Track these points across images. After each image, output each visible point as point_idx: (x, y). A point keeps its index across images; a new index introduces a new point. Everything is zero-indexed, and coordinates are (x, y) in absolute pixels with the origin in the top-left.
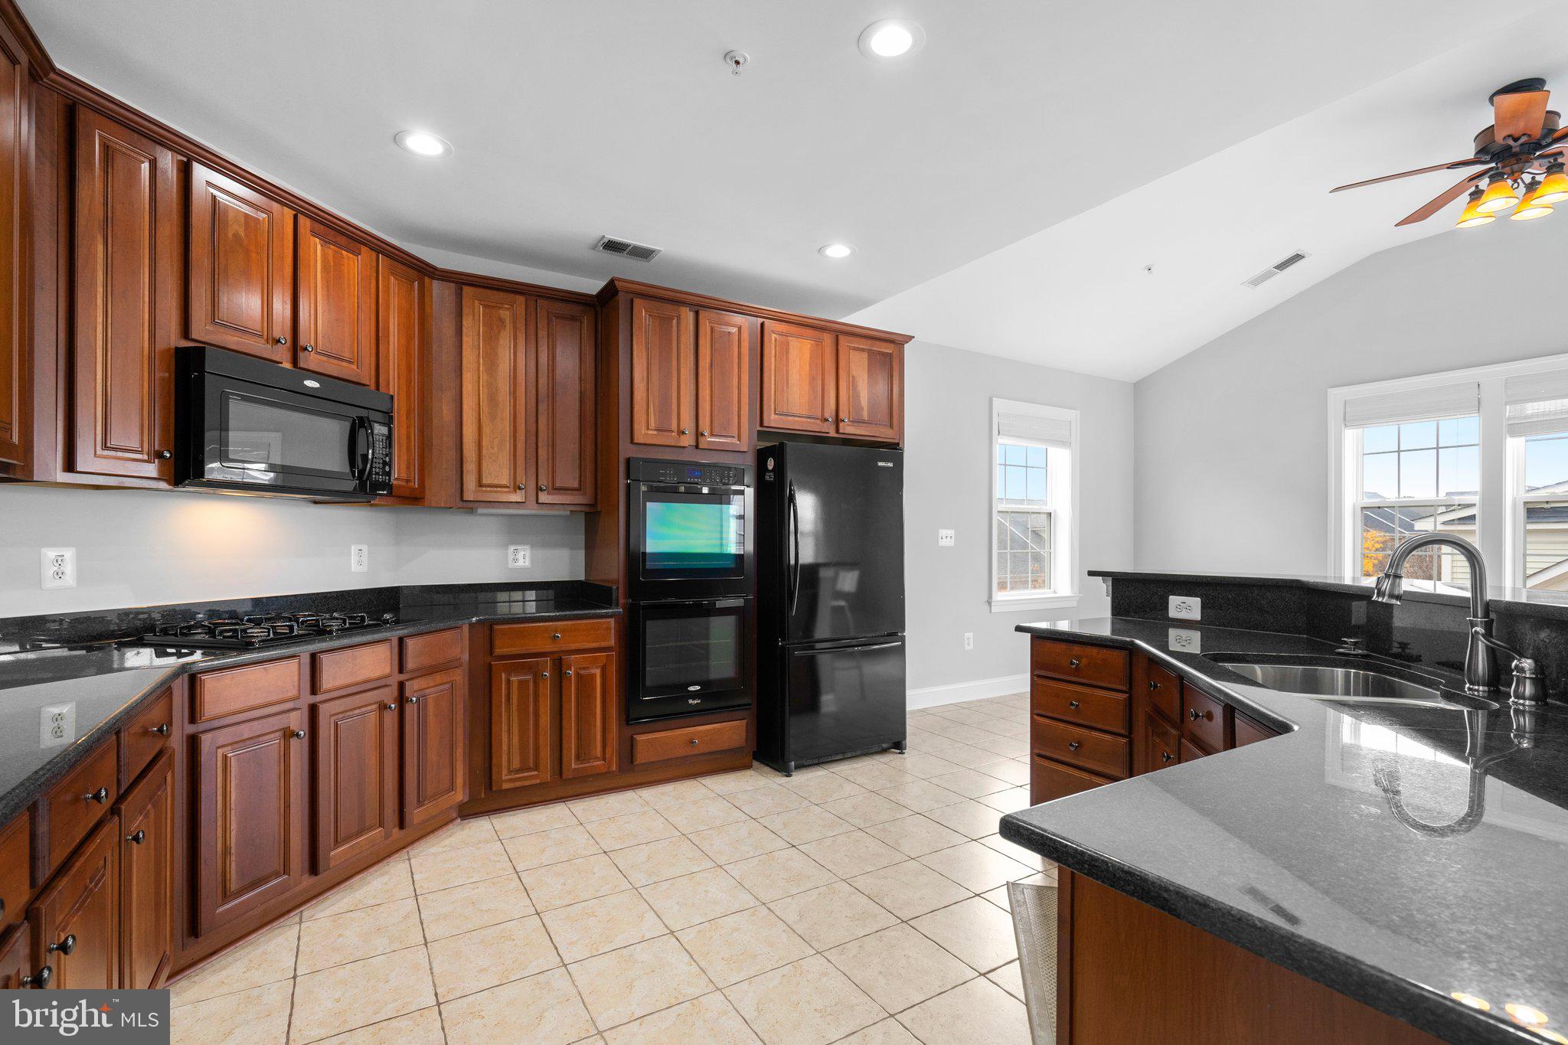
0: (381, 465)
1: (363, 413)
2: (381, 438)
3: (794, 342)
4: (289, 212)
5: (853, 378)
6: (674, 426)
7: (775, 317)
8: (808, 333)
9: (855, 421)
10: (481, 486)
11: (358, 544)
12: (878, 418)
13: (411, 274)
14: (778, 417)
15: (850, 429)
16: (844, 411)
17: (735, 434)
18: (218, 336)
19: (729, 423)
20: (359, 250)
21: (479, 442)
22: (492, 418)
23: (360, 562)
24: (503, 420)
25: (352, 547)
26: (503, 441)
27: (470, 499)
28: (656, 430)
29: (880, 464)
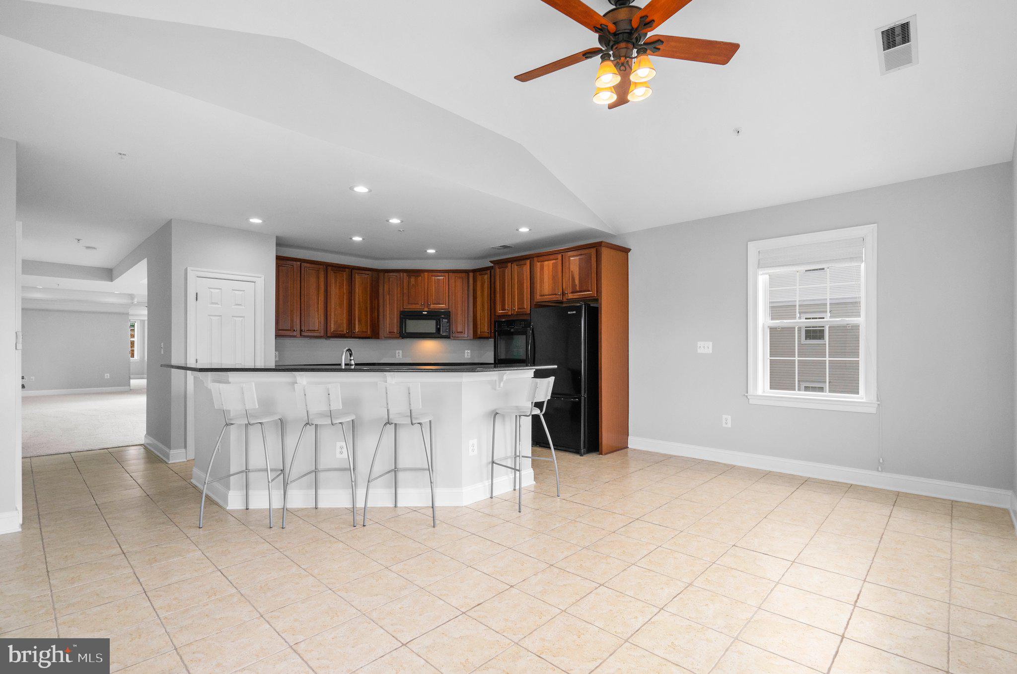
0: (445, 330)
1: (438, 317)
2: (445, 323)
3: (546, 263)
4: (426, 274)
5: (572, 271)
6: (506, 308)
7: (539, 255)
8: (551, 257)
9: (572, 292)
10: (480, 332)
11: (467, 350)
12: (585, 288)
13: (464, 275)
14: (540, 297)
15: (571, 296)
16: (567, 289)
17: (525, 307)
18: (409, 307)
19: (523, 303)
20: (445, 275)
21: (480, 319)
22: (483, 311)
23: (468, 355)
24: (485, 311)
25: (465, 351)
26: (485, 318)
27: (479, 336)
28: (502, 310)
29: (569, 313)
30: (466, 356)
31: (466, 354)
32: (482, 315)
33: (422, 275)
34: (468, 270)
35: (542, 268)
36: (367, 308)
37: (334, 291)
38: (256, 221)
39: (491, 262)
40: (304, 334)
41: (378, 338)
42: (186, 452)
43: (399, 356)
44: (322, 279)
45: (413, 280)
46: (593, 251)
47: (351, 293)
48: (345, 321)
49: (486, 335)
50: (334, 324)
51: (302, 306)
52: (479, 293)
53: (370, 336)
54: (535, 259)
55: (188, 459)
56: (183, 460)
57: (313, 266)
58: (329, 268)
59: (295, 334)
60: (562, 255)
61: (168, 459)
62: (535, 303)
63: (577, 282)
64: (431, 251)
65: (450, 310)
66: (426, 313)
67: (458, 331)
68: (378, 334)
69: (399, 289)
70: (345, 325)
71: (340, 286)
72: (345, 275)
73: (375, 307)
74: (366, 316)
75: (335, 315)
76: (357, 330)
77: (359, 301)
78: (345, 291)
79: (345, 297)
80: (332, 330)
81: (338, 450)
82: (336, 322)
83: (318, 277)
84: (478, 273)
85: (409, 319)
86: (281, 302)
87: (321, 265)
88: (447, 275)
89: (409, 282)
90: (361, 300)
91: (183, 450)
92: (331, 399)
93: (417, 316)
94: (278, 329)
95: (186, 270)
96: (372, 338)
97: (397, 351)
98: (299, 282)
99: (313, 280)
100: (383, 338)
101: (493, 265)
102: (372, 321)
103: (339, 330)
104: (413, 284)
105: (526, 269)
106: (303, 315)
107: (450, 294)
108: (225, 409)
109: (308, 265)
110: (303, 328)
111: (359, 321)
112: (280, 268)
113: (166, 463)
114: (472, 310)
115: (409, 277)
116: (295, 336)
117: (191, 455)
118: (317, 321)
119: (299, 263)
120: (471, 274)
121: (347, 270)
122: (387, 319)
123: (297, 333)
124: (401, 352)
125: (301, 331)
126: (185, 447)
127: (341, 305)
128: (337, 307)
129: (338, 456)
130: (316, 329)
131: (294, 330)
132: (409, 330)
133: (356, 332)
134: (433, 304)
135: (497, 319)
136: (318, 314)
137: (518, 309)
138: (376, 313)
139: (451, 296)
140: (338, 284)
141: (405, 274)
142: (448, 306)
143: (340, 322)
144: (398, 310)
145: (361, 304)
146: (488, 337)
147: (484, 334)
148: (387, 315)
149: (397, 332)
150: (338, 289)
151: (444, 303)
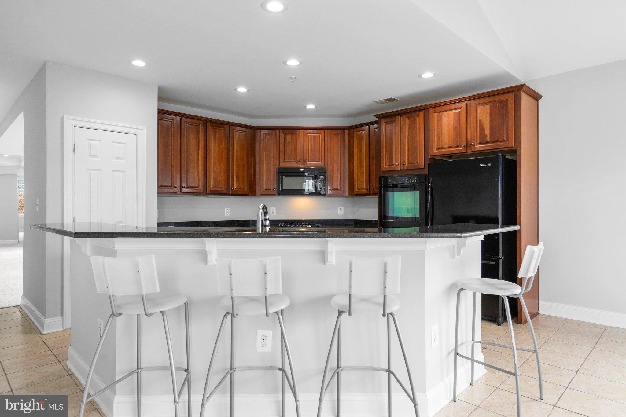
3: (445, 113)
4: (302, 131)
5: (480, 121)
6: (394, 163)
7: (435, 106)
8: (453, 106)
9: (480, 144)
10: (358, 189)
12: (498, 138)
13: (339, 131)
14: (437, 151)
15: (478, 147)
16: (474, 140)
17: (418, 162)
18: (285, 164)
19: (415, 157)
20: (321, 132)
21: (357, 176)
22: (361, 168)
23: (341, 212)
24: (363, 168)
25: (339, 208)
26: (363, 174)
27: (356, 193)
28: (389, 165)
29: (481, 165)
30: (339, 213)
32: (359, 172)
33: (298, 131)
34: (344, 127)
35: (440, 119)
36: (244, 165)
37: (213, 146)
38: (139, 63)
39: (375, 116)
40: (184, 190)
41: (255, 196)
42: (63, 320)
44: (201, 135)
45: (289, 137)
46: (511, 97)
47: (229, 149)
48: (223, 178)
49: (365, 191)
50: (214, 182)
51: (183, 161)
52: (356, 150)
53: (247, 193)
54: (431, 110)
55: (64, 329)
56: (58, 330)
57: (193, 121)
58: (209, 124)
59: (175, 190)
60: (467, 104)
61: (43, 327)
62: (430, 157)
63: (487, 131)
64: (311, 106)
65: (326, 167)
66: (303, 170)
67: (334, 188)
68: (254, 190)
69: (275, 146)
70: (224, 182)
71: (219, 142)
72: (223, 132)
73: (252, 164)
74: (243, 173)
75: (214, 172)
76: (235, 187)
77: (237, 158)
78: (223, 148)
79: (224, 154)
80: (212, 187)
81: (259, 341)
82: (215, 179)
83: (198, 133)
84: (355, 130)
85: (286, 176)
86: (161, 158)
87: (201, 120)
88: (323, 131)
89: (285, 139)
90: (239, 157)
91: (60, 318)
92: (268, 279)
93: (295, 173)
94: (159, 186)
95: (62, 119)
96: (248, 195)
97: (272, 209)
98: (179, 136)
99: (193, 136)
100: (259, 194)
101: (377, 119)
102: (249, 178)
103: (218, 186)
104: (289, 142)
105: (420, 120)
106: (183, 172)
107: (326, 152)
108: (111, 294)
109: (188, 120)
110: (183, 185)
111: (237, 178)
112: (161, 121)
113: (41, 334)
114: (348, 166)
115: (286, 134)
116: (175, 193)
117: (68, 325)
118: (197, 177)
119: (179, 118)
120: (347, 132)
121: (226, 126)
122: (263, 176)
123: (177, 190)
124: (275, 209)
125: (182, 187)
126: (62, 315)
127: (220, 161)
128: (217, 164)
129: (260, 349)
130: (196, 186)
131: (175, 187)
132: (285, 187)
133: (234, 189)
134: (309, 161)
135: (383, 175)
136: (198, 170)
137: (409, 164)
138: (253, 170)
139: (326, 153)
140: (217, 141)
141: (281, 131)
142: (324, 164)
143: (219, 179)
144: (275, 167)
145: (239, 161)
146: (369, 193)
147: (364, 190)
148: (263, 172)
149: (273, 189)
150: (217, 145)
151: (320, 161)
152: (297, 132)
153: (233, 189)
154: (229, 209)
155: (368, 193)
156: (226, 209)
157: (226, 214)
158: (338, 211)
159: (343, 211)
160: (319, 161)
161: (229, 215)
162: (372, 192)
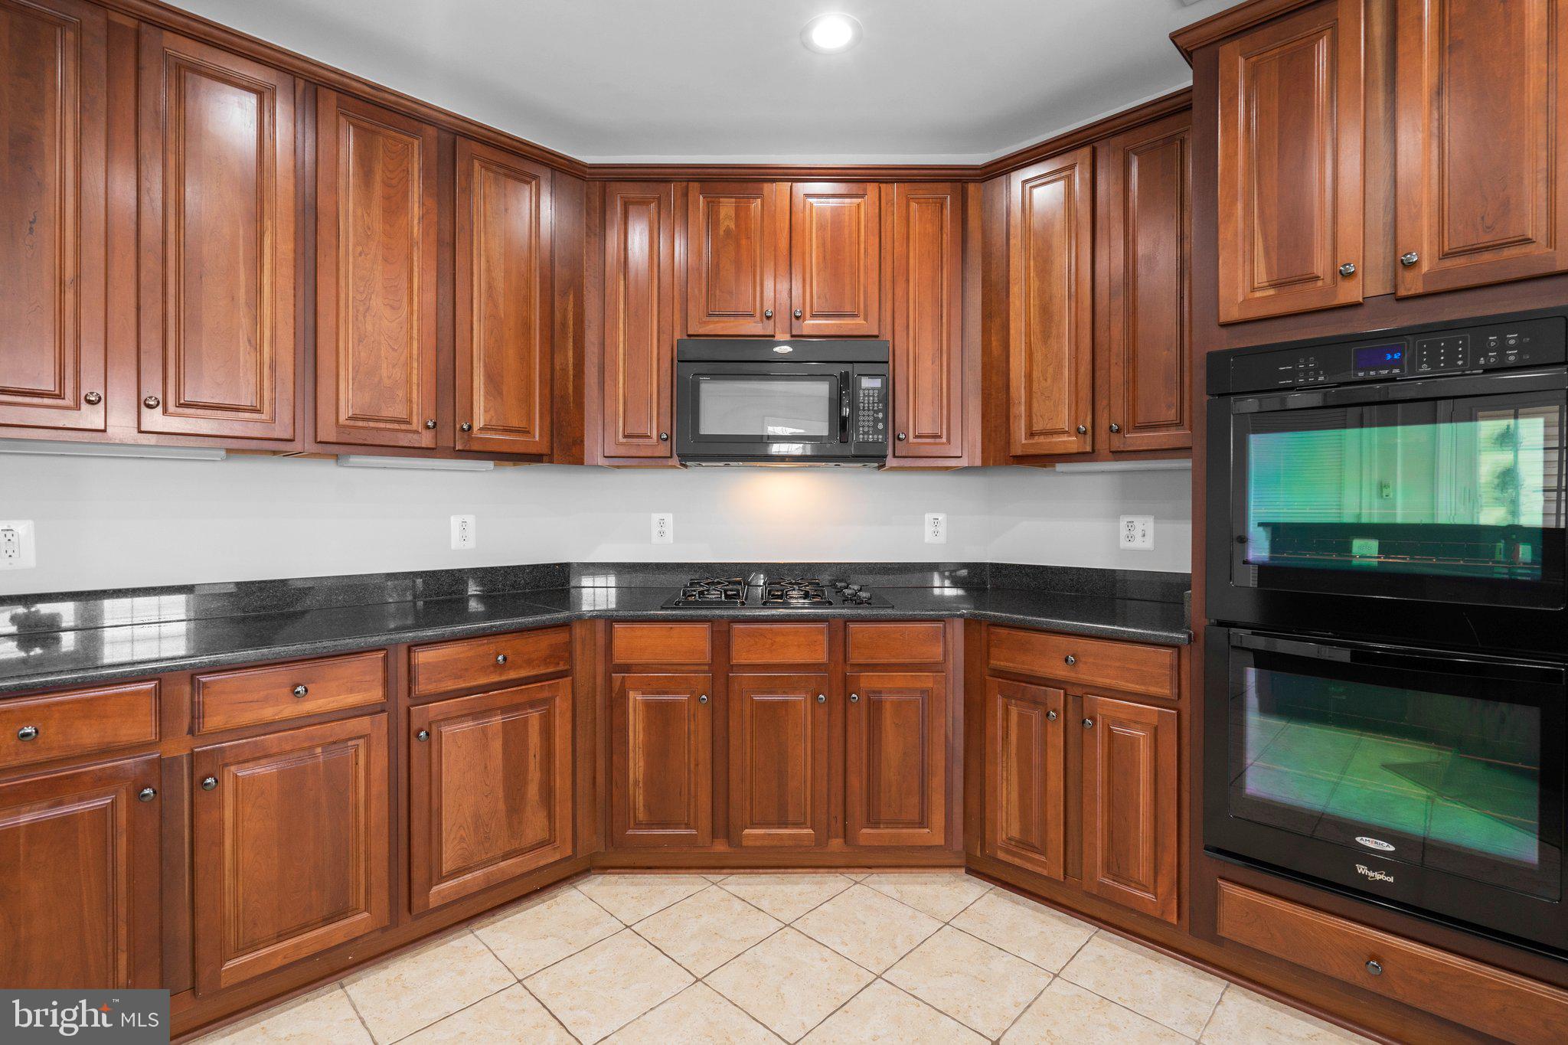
0: (871, 424)
1: (843, 368)
2: (871, 392)
4: (784, 185)
6: (1320, 267)
10: (1031, 434)
11: (933, 511)
13: (942, 189)
18: (711, 325)
20: (865, 190)
21: (1029, 377)
22: (1046, 335)
23: (936, 533)
24: (1059, 336)
25: (929, 517)
26: (1060, 366)
27: (1019, 453)
28: (1274, 285)
30: (929, 537)
31: (929, 529)
32: (1038, 356)
33: (767, 187)
34: (962, 169)
36: (524, 325)
37: (352, 216)
41: (582, 463)
43: (662, 534)
45: (727, 208)
47: (449, 242)
48: (415, 375)
49: (1070, 443)
50: (358, 387)
53: (544, 449)
64: (832, 35)
65: (887, 339)
67: (922, 431)
68: (579, 442)
70: (416, 393)
71: (387, 198)
72: (416, 154)
73: (564, 325)
75: (359, 338)
76: (478, 421)
77: (490, 287)
78: (416, 230)
79: (416, 258)
80: (347, 411)
82: (362, 377)
85: (716, 376)
87: (281, 69)
88: (872, 189)
89: (711, 221)
96: (551, 461)
97: (656, 517)
100: (601, 461)
102: (550, 381)
103: (386, 415)
104: (728, 231)
107: (888, 277)
111: (489, 378)
114: (979, 340)
115: (713, 201)
120: (975, 191)
122: (616, 380)
124: (669, 518)
127: (395, 293)
128: (375, 302)
132: (710, 425)
133: (476, 426)
134: (813, 316)
135: (1227, 342)
136: (257, 320)
137: (1445, 256)
138: (571, 354)
139: (888, 285)
140: (378, 189)
141: (694, 187)
142: (876, 326)
143: (389, 378)
144: (665, 337)
145: (501, 300)
146: (1093, 450)
147: (1064, 438)
148: (616, 363)
149: (659, 436)
150: (377, 211)
151: (862, 315)
152: (762, 189)
153: (470, 428)
154: (471, 519)
155: (1088, 449)
156: (455, 521)
157: (455, 543)
158: (926, 528)
159: (942, 529)
160: (856, 316)
161: (471, 544)
162: (1102, 446)
